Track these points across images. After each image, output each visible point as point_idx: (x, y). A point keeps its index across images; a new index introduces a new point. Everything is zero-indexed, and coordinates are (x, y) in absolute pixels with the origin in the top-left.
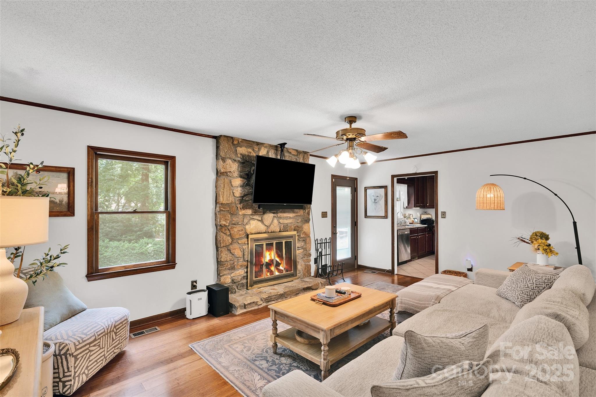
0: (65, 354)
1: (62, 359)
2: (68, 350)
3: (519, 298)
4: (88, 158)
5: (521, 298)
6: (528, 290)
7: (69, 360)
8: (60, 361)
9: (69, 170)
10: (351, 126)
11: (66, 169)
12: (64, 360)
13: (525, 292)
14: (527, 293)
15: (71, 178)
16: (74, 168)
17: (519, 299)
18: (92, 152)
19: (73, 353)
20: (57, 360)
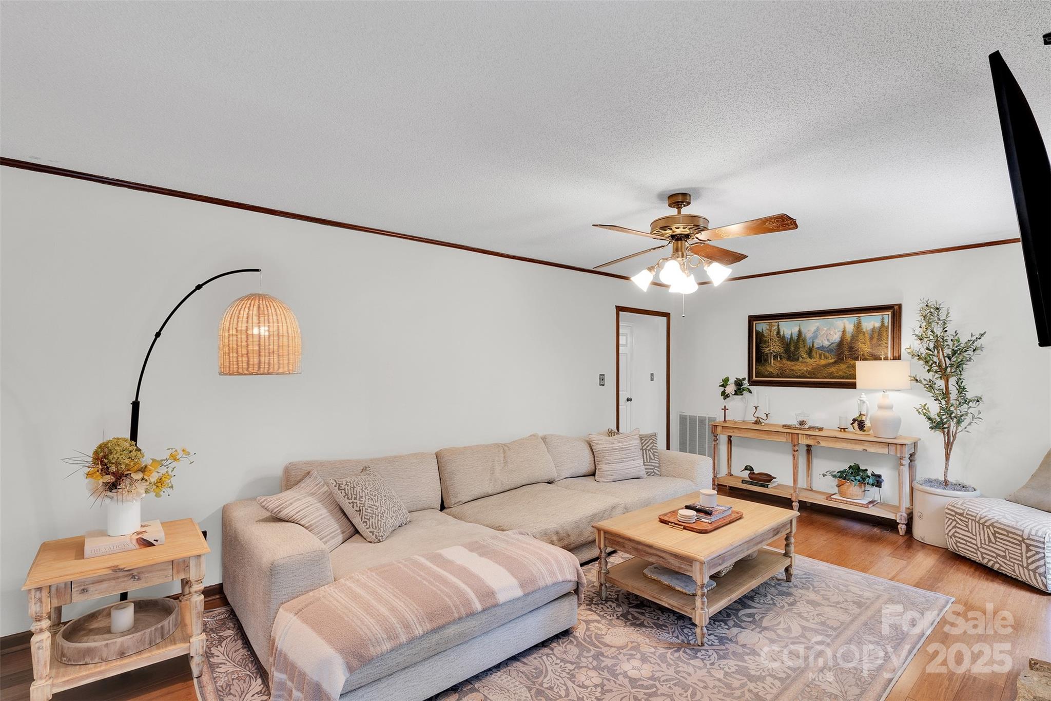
3: (372, 530)
5: (374, 528)
6: (364, 513)
10: (679, 213)
13: (365, 518)
14: (367, 515)
17: (375, 531)
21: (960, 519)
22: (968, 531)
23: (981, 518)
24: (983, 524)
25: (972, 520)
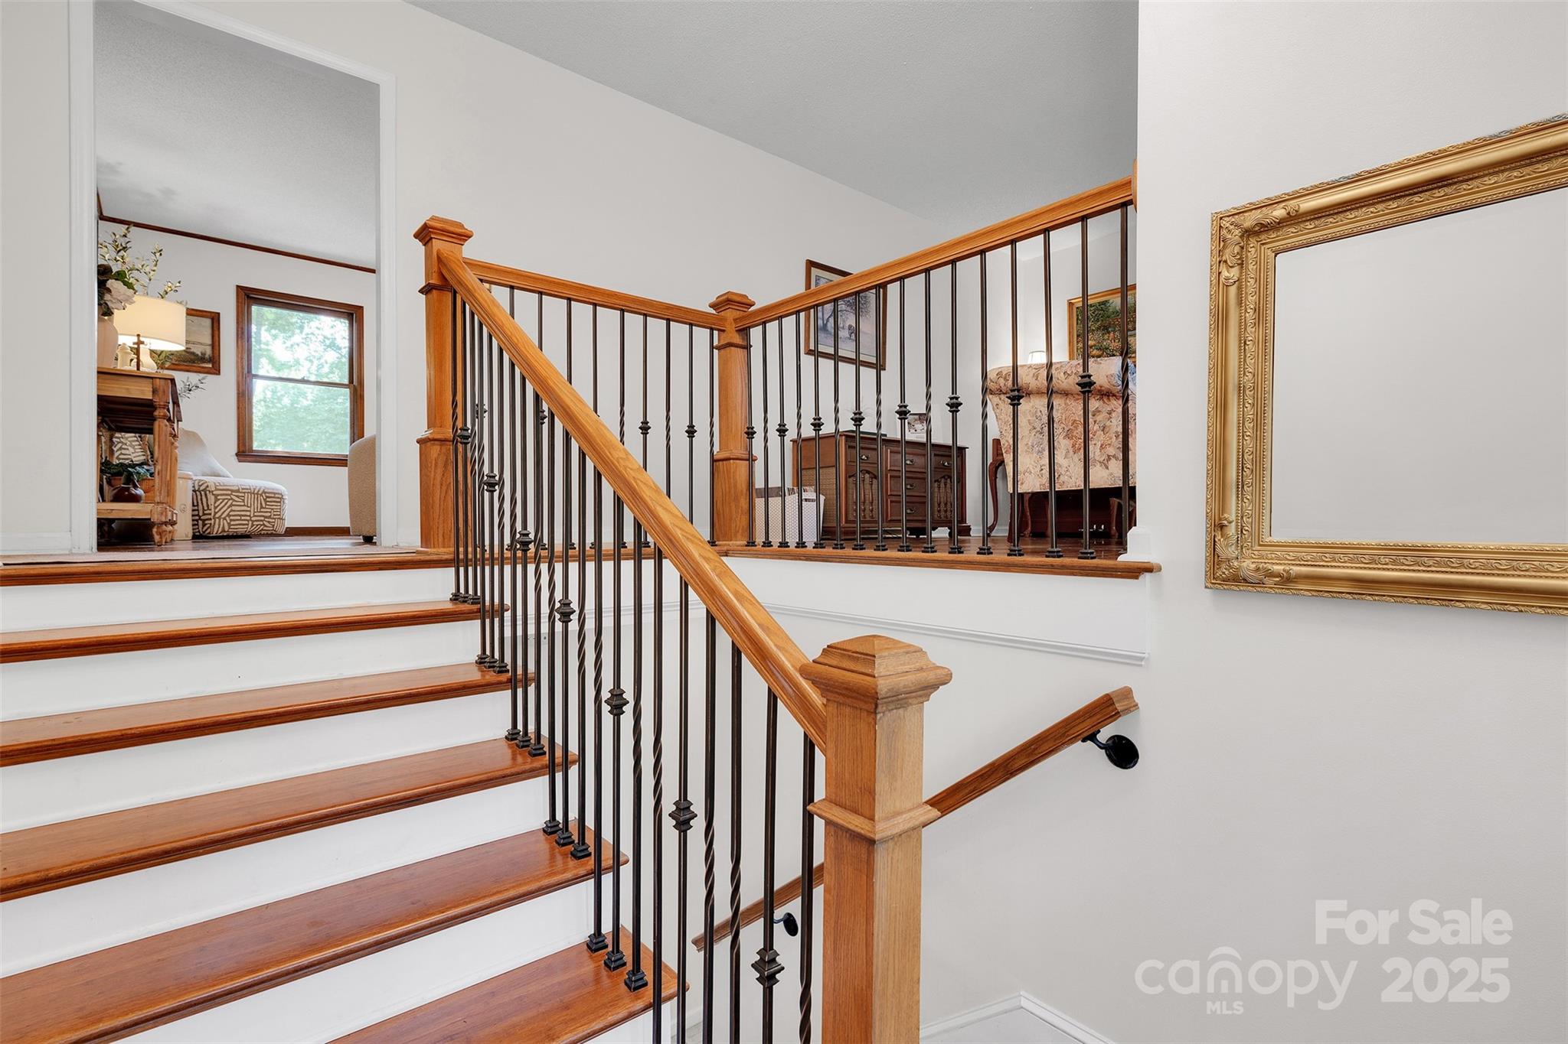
0: (204, 490)
1: (201, 496)
2: (208, 486)
4: (238, 302)
7: (209, 497)
8: (199, 497)
9: (213, 315)
11: (209, 314)
12: (204, 497)
15: (216, 325)
16: (219, 314)
18: (242, 293)
19: (212, 491)
20: (197, 496)
21: (237, 496)
22: (244, 505)
23: (255, 489)
24: (257, 494)
25: (248, 492)
